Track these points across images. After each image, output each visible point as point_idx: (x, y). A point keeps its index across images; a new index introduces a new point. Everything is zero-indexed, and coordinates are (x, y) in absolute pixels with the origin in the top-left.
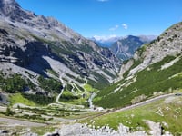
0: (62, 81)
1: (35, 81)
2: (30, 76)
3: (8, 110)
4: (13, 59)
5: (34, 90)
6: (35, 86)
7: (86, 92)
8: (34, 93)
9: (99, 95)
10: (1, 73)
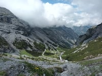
0: (45, 45)
1: (32, 44)
2: (30, 41)
3: (21, 57)
4: (22, 32)
5: (32, 49)
7: (58, 52)
8: (31, 50)
9: (65, 53)
10: (16, 39)
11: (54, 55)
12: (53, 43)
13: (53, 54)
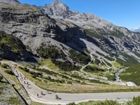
0: (92, 56)
1: (66, 52)
2: (64, 48)
4: (53, 35)
6: (66, 56)
7: (114, 67)
8: (63, 61)
10: (42, 44)
11: (105, 73)
12: (106, 54)
13: (103, 71)
